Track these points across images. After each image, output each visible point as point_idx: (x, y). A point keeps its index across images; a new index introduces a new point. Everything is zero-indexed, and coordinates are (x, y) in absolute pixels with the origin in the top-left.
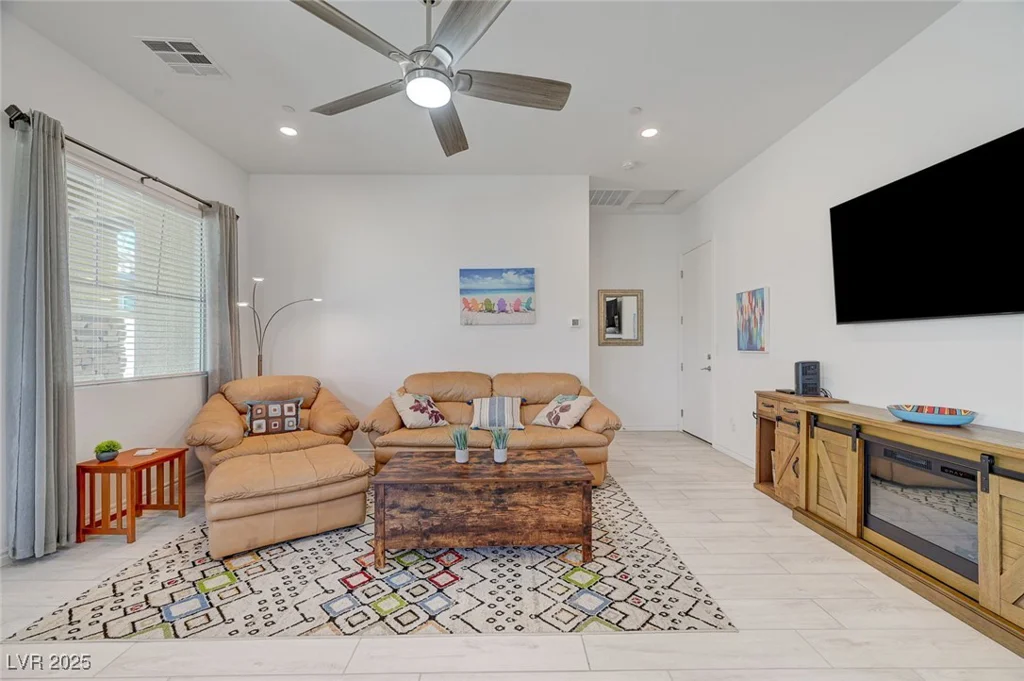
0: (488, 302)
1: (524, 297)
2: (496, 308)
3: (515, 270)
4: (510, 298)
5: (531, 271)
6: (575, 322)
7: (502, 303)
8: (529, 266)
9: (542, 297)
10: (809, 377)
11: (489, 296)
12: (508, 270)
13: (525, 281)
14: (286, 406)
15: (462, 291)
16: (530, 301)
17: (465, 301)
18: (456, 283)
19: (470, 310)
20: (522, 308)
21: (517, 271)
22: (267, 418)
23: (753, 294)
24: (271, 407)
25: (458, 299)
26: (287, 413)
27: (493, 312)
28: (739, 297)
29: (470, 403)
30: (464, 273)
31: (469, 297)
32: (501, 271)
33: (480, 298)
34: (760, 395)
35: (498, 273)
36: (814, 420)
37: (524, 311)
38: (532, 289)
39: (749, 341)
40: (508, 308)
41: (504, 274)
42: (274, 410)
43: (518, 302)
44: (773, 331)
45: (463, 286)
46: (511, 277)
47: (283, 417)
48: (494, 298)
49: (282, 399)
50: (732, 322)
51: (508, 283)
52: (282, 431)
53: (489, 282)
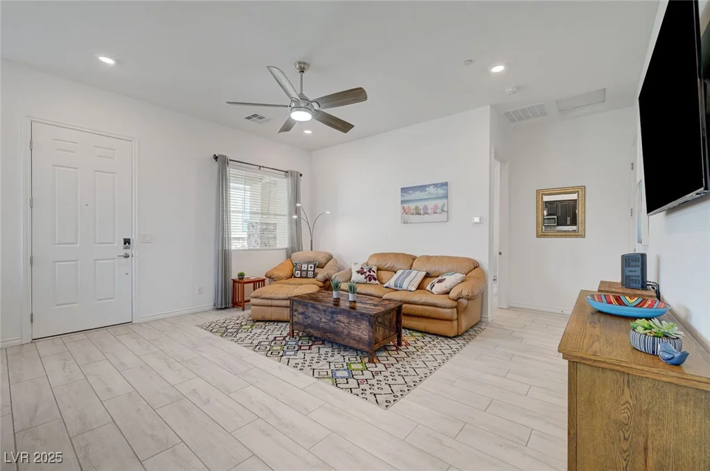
0: (417, 208)
1: (440, 203)
2: (422, 212)
3: (434, 185)
4: (431, 205)
5: (446, 184)
7: (425, 208)
8: (443, 181)
9: (453, 202)
10: (635, 265)
11: (417, 204)
12: (430, 185)
13: (441, 191)
14: (310, 266)
15: (403, 202)
16: (444, 205)
17: (404, 208)
18: (399, 197)
19: (406, 213)
20: (438, 211)
21: (436, 185)
22: (301, 270)
24: (303, 265)
25: (399, 207)
26: (309, 269)
27: (420, 214)
30: (404, 190)
31: (406, 206)
32: (425, 186)
33: (412, 206)
35: (422, 188)
37: (440, 213)
38: (446, 197)
40: (429, 211)
41: (427, 189)
42: (304, 267)
43: (436, 207)
45: (403, 199)
46: (432, 189)
47: (307, 271)
48: (421, 205)
49: (309, 263)
51: (430, 194)
52: (307, 277)
53: (418, 195)
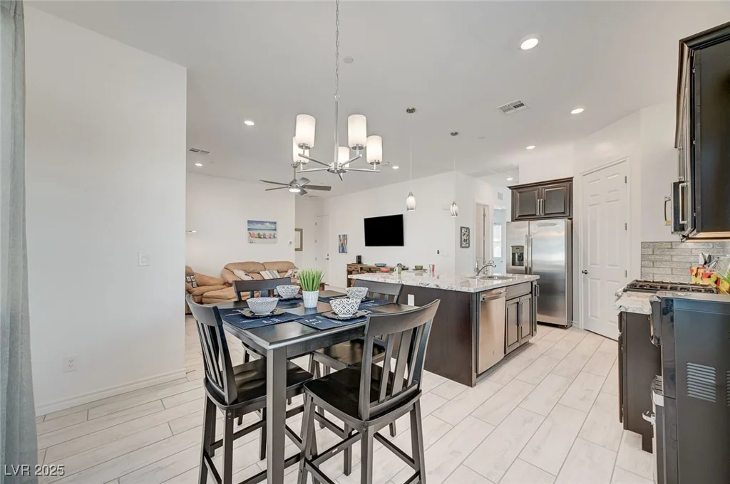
0: (259, 234)
1: (273, 232)
2: (262, 236)
4: (268, 233)
5: (275, 223)
6: (291, 243)
7: (264, 234)
8: (274, 221)
9: (279, 234)
10: (359, 258)
11: (259, 232)
12: (266, 222)
13: (273, 226)
15: (249, 229)
16: (275, 234)
17: (250, 233)
18: (246, 226)
19: (252, 237)
21: (270, 223)
23: (344, 236)
25: (247, 232)
27: (261, 238)
28: (340, 236)
29: (259, 273)
30: (249, 222)
31: (252, 232)
32: (264, 222)
33: (256, 232)
34: (348, 265)
35: (262, 223)
36: (362, 269)
37: (273, 238)
38: (275, 230)
39: (343, 249)
40: (267, 237)
43: (270, 235)
44: (349, 247)
46: (268, 224)
48: (261, 233)
50: (337, 244)
51: (266, 227)
53: (259, 226)
